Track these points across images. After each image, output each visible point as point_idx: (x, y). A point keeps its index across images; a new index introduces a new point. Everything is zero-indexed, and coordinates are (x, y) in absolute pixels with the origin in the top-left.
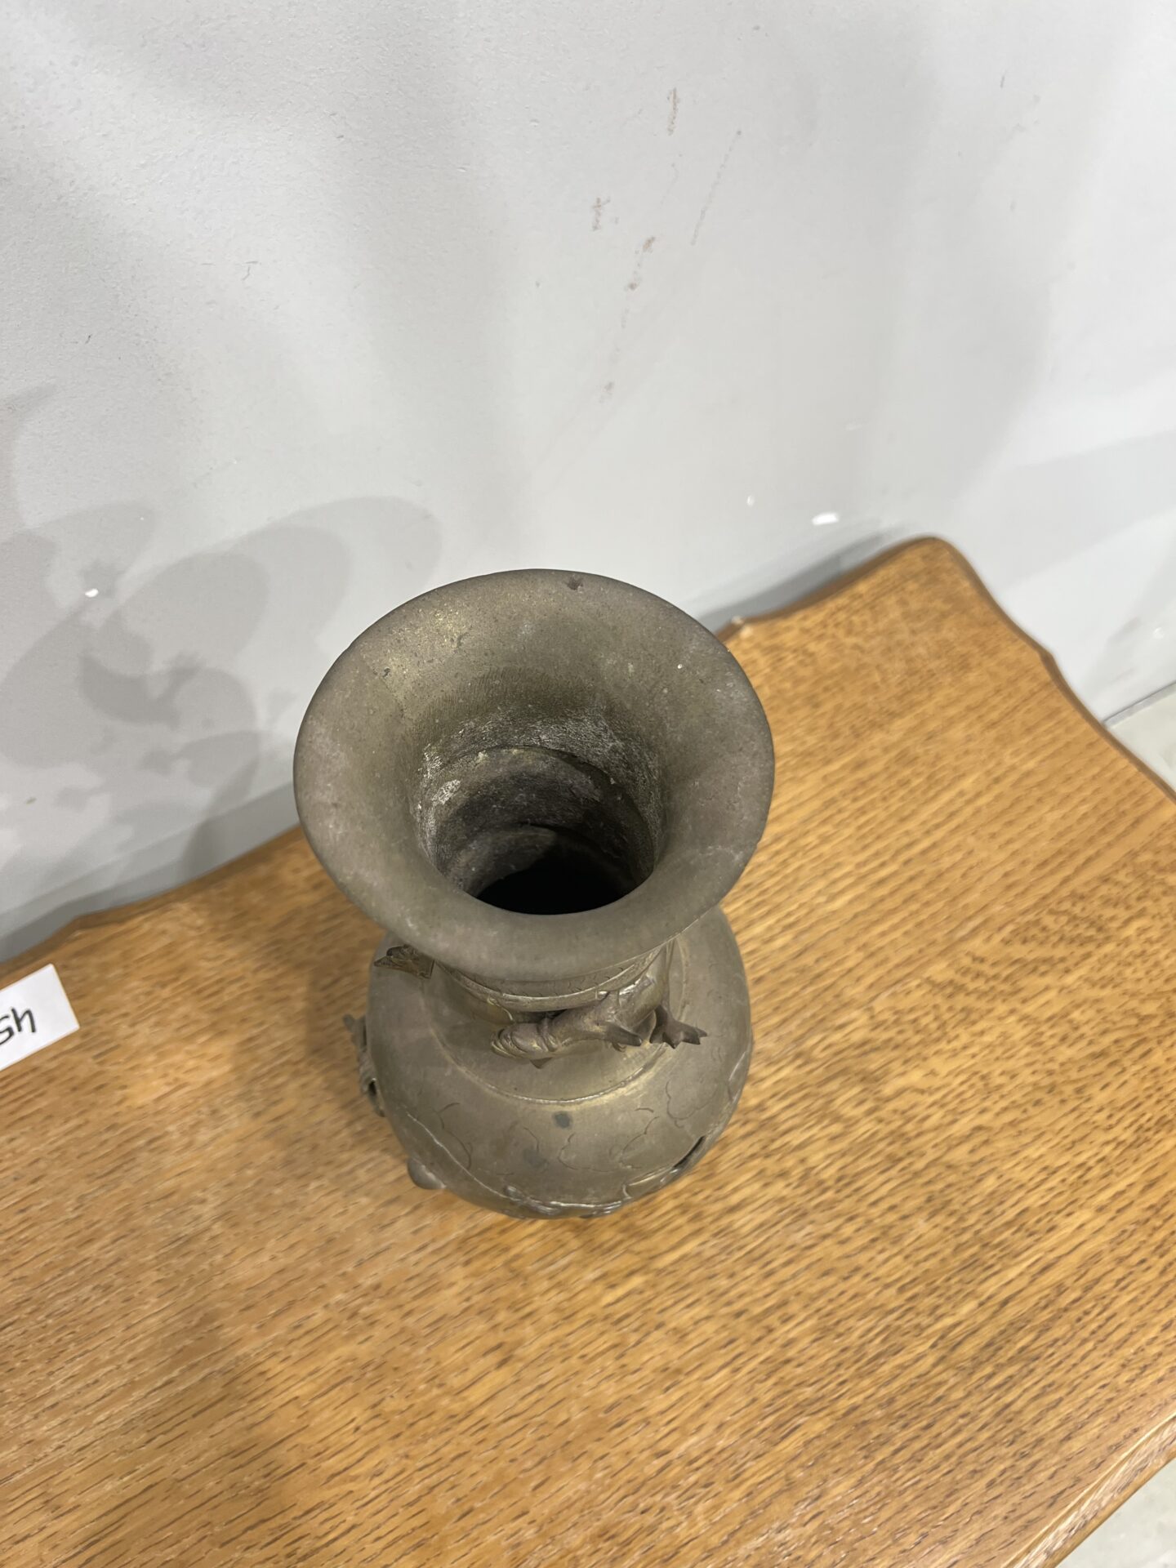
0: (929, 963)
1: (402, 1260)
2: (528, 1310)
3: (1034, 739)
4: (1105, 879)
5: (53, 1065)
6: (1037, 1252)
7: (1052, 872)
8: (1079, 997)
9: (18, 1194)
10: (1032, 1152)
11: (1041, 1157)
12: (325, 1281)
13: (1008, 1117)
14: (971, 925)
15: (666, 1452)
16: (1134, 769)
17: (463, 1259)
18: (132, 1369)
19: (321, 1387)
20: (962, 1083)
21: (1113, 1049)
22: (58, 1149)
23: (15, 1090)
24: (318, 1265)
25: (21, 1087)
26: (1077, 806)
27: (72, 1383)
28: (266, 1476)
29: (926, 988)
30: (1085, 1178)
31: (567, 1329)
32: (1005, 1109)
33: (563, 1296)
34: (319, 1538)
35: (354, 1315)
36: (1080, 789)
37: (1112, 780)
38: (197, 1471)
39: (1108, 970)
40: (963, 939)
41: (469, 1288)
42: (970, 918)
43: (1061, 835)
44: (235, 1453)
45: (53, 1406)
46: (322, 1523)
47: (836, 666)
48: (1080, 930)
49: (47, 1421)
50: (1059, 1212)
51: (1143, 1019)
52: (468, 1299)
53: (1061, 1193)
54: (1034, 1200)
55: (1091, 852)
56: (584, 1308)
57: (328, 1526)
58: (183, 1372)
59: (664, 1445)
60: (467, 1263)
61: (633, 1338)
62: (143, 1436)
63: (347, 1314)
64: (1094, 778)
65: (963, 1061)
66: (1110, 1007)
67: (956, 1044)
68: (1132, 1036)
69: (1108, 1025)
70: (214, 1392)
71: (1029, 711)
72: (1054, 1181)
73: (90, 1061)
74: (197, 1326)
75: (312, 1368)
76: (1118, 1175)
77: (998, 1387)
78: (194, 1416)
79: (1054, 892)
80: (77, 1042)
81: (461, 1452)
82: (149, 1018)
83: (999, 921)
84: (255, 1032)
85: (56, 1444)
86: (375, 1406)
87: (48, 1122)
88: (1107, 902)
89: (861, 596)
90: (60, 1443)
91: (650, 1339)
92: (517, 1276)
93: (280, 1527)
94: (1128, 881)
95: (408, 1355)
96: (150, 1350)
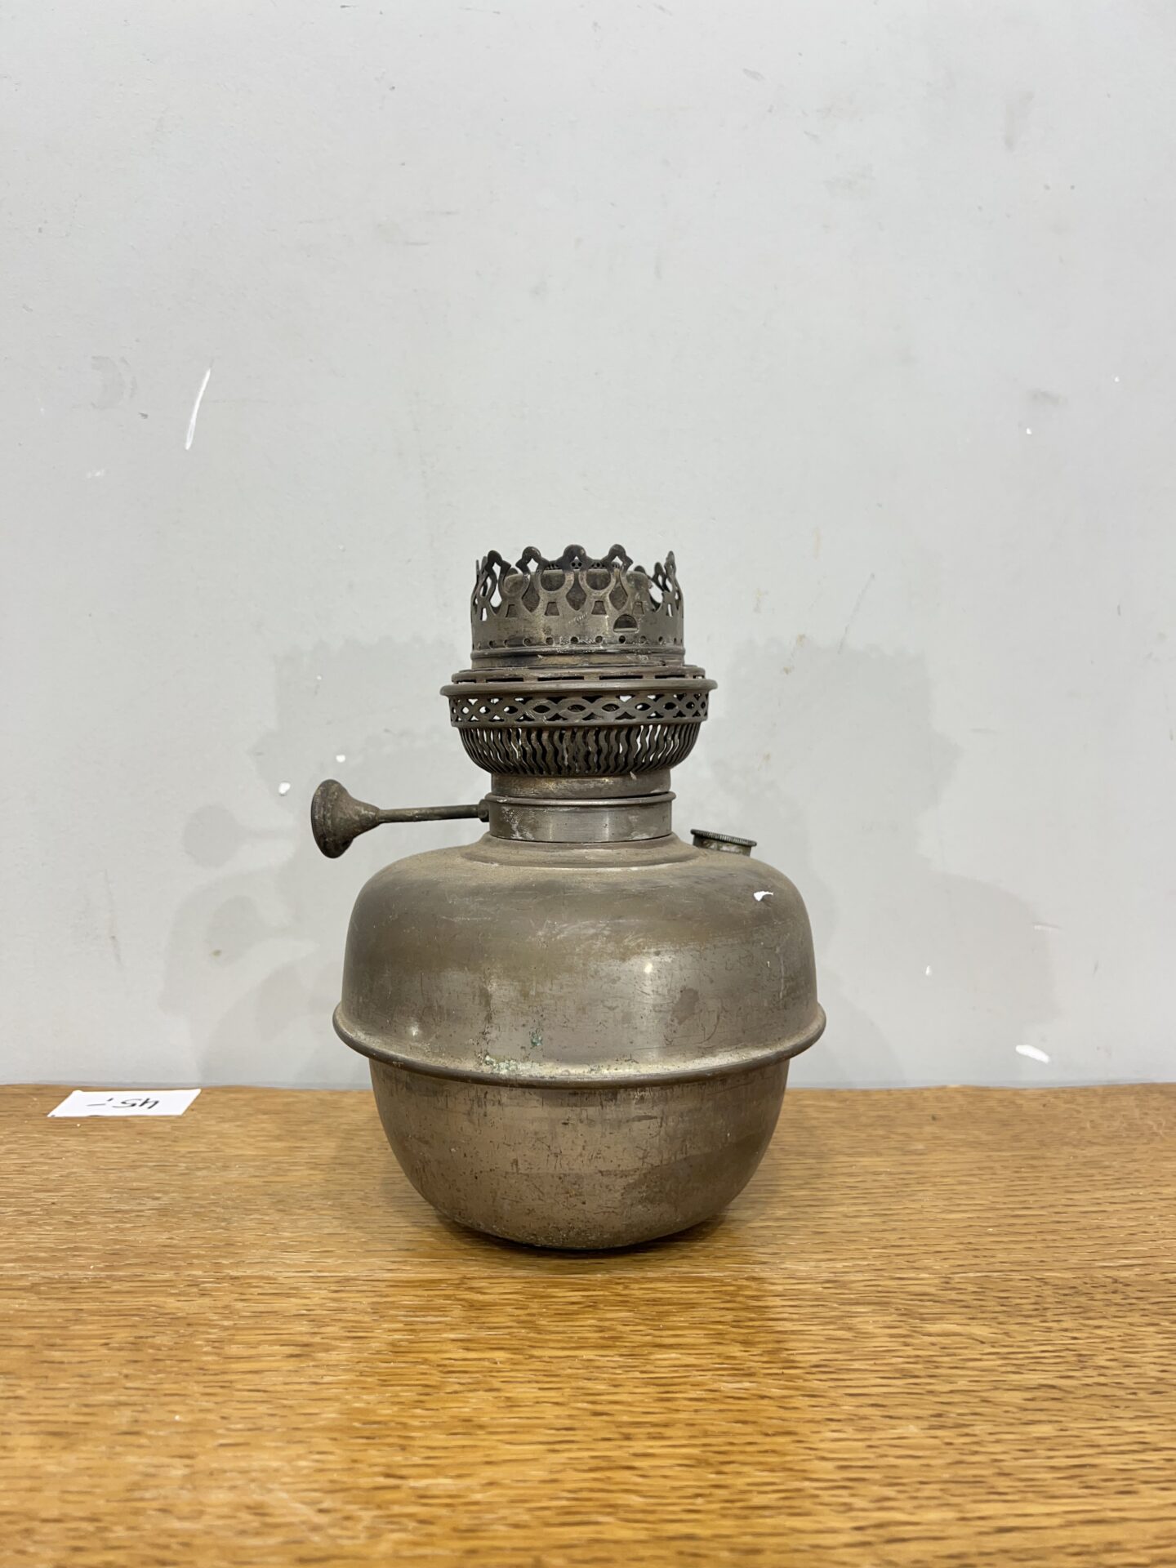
0: (1048, 1270)
6: (1088, 1504)
11: (1139, 1432)
14: (1123, 1262)
20: (1046, 1351)
29: (1035, 1283)
32: (1102, 1385)
33: (407, 1338)
35: (195, 1285)
40: (1107, 1267)
41: (321, 1305)
42: (1125, 1258)
47: (1042, 1113)
52: (310, 1310)
54: (1110, 1462)
56: (421, 1352)
58: (12, 1267)
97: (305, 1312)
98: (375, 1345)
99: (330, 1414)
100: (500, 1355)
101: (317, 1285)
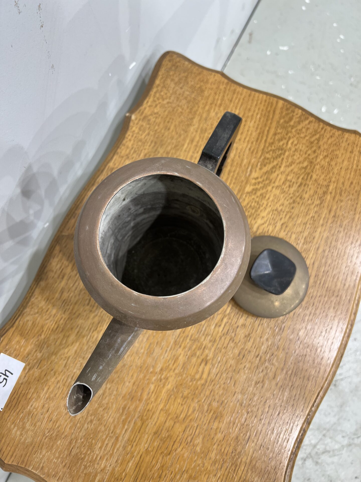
0: (245, 188)
1: (163, 358)
2: (203, 347)
3: (234, 103)
4: (275, 134)
5: (26, 378)
6: (313, 246)
7: (261, 141)
8: (287, 173)
9: (46, 417)
10: (299, 221)
11: (301, 221)
12: (147, 377)
13: (288, 217)
14: (249, 170)
15: (258, 355)
16: (265, 96)
17: (179, 346)
18: (114, 434)
19: (165, 402)
20: (272, 215)
21: (303, 181)
22: (47, 399)
23: (21, 393)
24: (143, 375)
25: (22, 391)
26: (256, 117)
27: (101, 449)
28: (168, 431)
29: (248, 195)
30: (314, 220)
31: (216, 344)
32: (286, 215)
33: (209, 337)
34: (191, 435)
35: (161, 380)
36: (254, 111)
37: (261, 103)
38: (150, 444)
39: (290, 160)
40: (250, 175)
41: (185, 352)
42: (248, 168)
43: (257, 128)
44: (155, 433)
45: (100, 458)
46: (189, 431)
47: (166, 113)
48: (277, 153)
49: (102, 462)
50: (313, 233)
51: (306, 168)
52: (187, 355)
53: (311, 227)
54: (306, 234)
55: (267, 128)
56: (216, 336)
57: (191, 431)
58: (128, 425)
59: (257, 354)
60: (180, 347)
61: (233, 335)
62: (130, 447)
63: (159, 381)
64: (256, 105)
65: (268, 209)
66: (296, 170)
67: (264, 206)
68: (305, 175)
69: (298, 176)
70: (139, 423)
71: (228, 95)
72: (308, 226)
73: (36, 370)
74: (123, 412)
75: (160, 400)
76: (321, 214)
77: (323, 284)
78: (139, 432)
79: (265, 146)
80: (28, 368)
81: (210, 391)
82: (44, 347)
83: (255, 164)
84: (78, 329)
85: (109, 466)
86: (182, 397)
87: (38, 394)
88: (280, 140)
89: (159, 85)
90: (110, 465)
91: (237, 332)
92: (195, 340)
93: (180, 440)
94: (281, 131)
95: (182, 379)
96: (115, 427)
97: (187, 357)
98: (210, 345)
99: (232, 362)
100: (225, 320)
101: (175, 350)
